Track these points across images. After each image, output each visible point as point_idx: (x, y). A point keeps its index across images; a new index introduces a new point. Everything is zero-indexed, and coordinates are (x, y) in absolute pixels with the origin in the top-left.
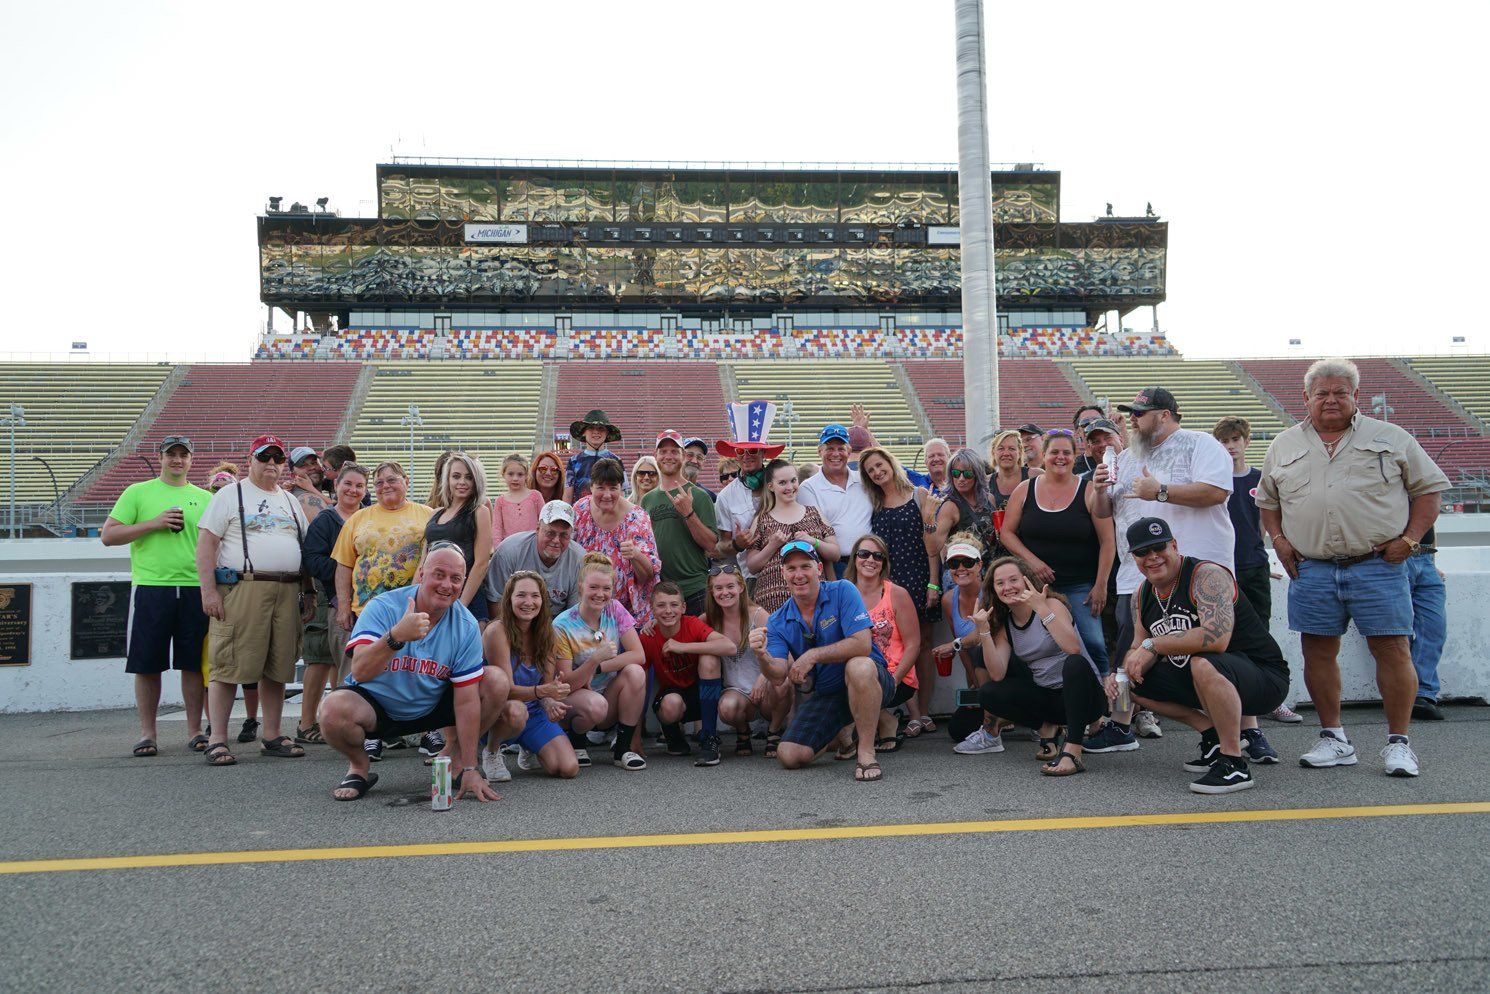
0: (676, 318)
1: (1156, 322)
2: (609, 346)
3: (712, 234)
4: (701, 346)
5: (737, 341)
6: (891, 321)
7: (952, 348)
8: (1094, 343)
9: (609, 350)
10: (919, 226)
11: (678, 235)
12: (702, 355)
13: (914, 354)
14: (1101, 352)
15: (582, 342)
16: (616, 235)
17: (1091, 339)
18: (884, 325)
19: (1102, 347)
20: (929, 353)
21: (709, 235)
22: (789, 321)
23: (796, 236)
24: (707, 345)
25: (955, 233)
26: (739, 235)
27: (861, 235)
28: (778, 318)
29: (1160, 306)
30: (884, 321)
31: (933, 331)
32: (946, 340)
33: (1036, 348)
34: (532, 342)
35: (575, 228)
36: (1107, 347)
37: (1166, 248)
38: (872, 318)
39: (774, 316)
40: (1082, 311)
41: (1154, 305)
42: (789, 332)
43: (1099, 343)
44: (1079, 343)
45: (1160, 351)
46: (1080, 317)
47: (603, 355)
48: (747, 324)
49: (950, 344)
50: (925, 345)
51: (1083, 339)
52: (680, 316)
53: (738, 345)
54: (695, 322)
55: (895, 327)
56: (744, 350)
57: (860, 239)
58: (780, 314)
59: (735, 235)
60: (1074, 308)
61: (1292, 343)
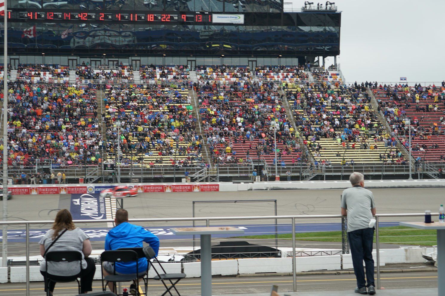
0: (76, 60)
3: (95, 16)
6: (194, 63)
8: (300, 77)
10: (208, 13)
11: (77, 17)
16: (43, 16)
18: (189, 64)
21: (94, 17)
22: (138, 62)
23: (141, 18)
25: (225, 17)
26: (110, 17)
27: (176, 18)
28: (132, 60)
29: (337, 56)
30: (189, 62)
32: (222, 74)
35: (21, 12)
37: (340, 26)
38: (183, 60)
39: (130, 58)
40: (297, 58)
42: (138, 68)
43: (303, 77)
46: (295, 61)
52: (78, 57)
54: (87, 60)
55: (196, 67)
57: (176, 20)
58: (134, 58)
59: (108, 17)
60: (292, 57)
61: (401, 79)
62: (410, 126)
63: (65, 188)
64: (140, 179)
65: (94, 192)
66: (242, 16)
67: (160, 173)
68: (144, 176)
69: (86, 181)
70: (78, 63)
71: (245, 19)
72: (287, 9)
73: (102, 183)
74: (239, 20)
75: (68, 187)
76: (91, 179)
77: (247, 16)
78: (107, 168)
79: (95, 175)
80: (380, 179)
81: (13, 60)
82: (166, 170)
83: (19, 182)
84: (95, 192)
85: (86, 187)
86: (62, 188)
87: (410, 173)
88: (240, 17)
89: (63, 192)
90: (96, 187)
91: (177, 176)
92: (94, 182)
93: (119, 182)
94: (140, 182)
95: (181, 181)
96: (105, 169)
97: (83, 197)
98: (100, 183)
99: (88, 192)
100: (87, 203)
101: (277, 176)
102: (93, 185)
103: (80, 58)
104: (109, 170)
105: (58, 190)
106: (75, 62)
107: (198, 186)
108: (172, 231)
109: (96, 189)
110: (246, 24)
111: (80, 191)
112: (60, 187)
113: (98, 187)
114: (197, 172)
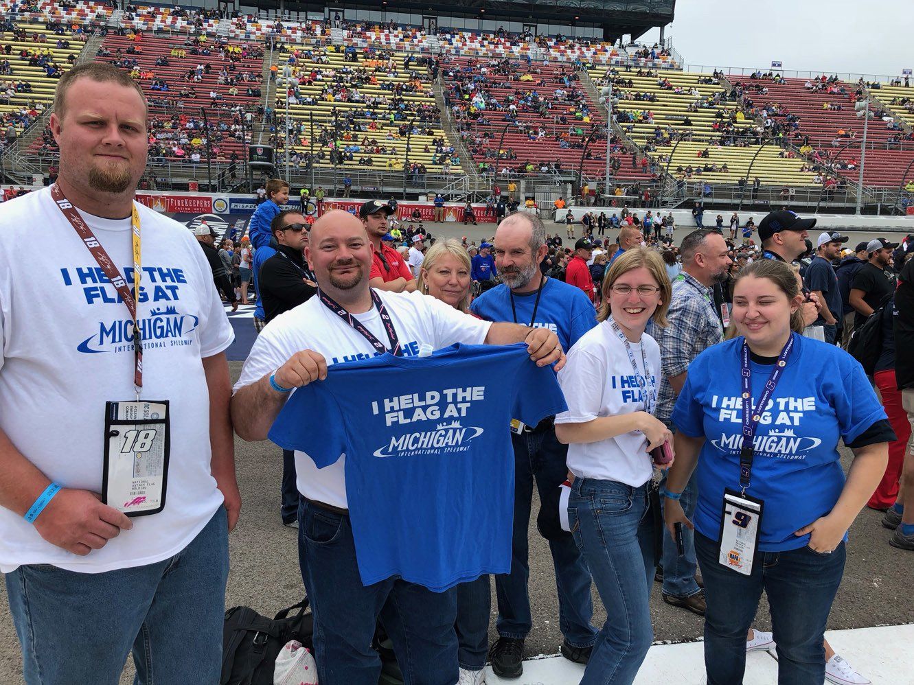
1: (662, 41)
2: (163, 21)
4: (254, 29)
5: (289, 28)
6: (433, 22)
7: (484, 49)
8: (608, 55)
9: (162, 25)
12: (252, 37)
13: (448, 51)
14: (613, 63)
15: (137, 15)
17: (606, 51)
18: (426, 25)
19: (615, 58)
20: (462, 52)
22: (340, 14)
24: (259, 29)
28: (330, 11)
30: (426, 21)
31: (470, 34)
32: (480, 42)
33: (558, 54)
34: (87, 11)
36: (619, 58)
38: (416, 18)
39: (327, 9)
40: (600, 27)
41: (662, 25)
42: (339, 24)
43: (611, 55)
44: (594, 53)
45: (664, 65)
46: (599, 32)
47: (155, 28)
48: (302, 15)
49: (483, 46)
50: (460, 45)
51: (599, 50)
53: (289, 32)
54: (253, 10)
55: (437, 29)
56: (293, 36)
58: (333, 8)
61: (774, 65)
63: (162, 200)
65: (228, 212)
67: (375, 183)
69: (215, 189)
73: (247, 192)
75: (168, 197)
78: (255, 156)
82: (385, 177)
84: (231, 210)
85: (210, 199)
86: (156, 198)
87: (859, 206)
89: (157, 208)
90: (232, 201)
91: (409, 190)
92: (231, 192)
95: (417, 199)
96: (251, 159)
98: (244, 192)
99: (214, 211)
102: (225, 196)
103: (241, 3)
104: (258, 160)
107: (455, 210)
109: (233, 205)
111: (196, 207)
112: (150, 196)
113: (236, 199)
114: (449, 184)
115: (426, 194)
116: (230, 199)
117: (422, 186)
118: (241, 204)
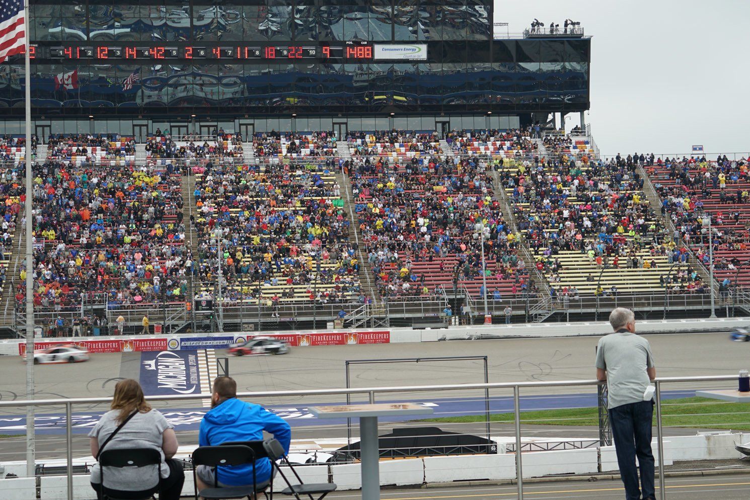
0: (147, 126)
1: (582, 125)
3: (178, 51)
6: (343, 127)
10: (366, 43)
11: (146, 53)
16: (90, 53)
17: (521, 144)
18: (337, 130)
21: (175, 53)
22: (250, 128)
23: (255, 53)
25: (395, 50)
26: (202, 53)
27: (313, 52)
28: (241, 123)
29: (586, 112)
30: (336, 127)
32: (391, 146)
35: (52, 48)
37: (589, 62)
38: (326, 124)
40: (517, 116)
41: (582, 110)
42: (250, 137)
44: (510, 147)
46: (514, 122)
51: (514, 143)
52: (150, 122)
54: (164, 126)
55: (347, 134)
57: (312, 56)
58: (242, 121)
59: (199, 53)
60: (509, 114)
61: (694, 149)
62: (710, 227)
63: (131, 342)
64: (256, 324)
65: (179, 349)
66: (424, 48)
67: (291, 314)
68: (263, 320)
69: (166, 329)
70: (150, 131)
71: (429, 52)
72: (499, 33)
73: (193, 332)
74: (419, 53)
75: (135, 340)
76: (174, 326)
77: (433, 47)
78: (200, 307)
79: (181, 318)
80: (662, 318)
81: (41, 128)
82: (299, 308)
83: (53, 333)
84: (182, 347)
85: (166, 340)
86: (126, 341)
87: (713, 307)
88: (420, 50)
89: (128, 349)
90: (182, 340)
91: (318, 318)
92: (179, 332)
93: (222, 330)
94: (256, 330)
95: (325, 327)
96: (197, 309)
97: (161, 356)
98: (190, 332)
99: (169, 349)
100: (167, 366)
101: (488, 316)
102: (177, 337)
103: (153, 122)
104: (203, 310)
105: (118, 345)
106: (144, 129)
107: (355, 335)
108: (312, 412)
109: (183, 343)
110: (430, 59)
111: (156, 346)
112: (122, 341)
113: (185, 339)
114: (352, 311)
115: (333, 321)
116: (181, 339)
117: (329, 314)
118: (189, 342)
